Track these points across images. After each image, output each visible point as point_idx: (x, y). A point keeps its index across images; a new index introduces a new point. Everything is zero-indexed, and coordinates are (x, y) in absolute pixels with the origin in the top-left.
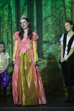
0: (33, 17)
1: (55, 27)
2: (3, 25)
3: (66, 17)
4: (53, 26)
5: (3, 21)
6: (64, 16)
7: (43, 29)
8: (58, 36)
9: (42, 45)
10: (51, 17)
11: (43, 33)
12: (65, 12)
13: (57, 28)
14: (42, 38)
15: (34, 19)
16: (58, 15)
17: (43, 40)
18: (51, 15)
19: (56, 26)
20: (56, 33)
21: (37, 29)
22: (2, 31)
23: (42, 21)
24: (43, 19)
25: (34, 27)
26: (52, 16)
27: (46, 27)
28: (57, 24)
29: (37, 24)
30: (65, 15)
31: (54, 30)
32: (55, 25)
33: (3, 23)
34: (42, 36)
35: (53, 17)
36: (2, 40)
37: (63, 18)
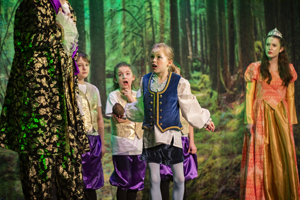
0: (82, 6)
1: (132, 40)
2: (6, 16)
3: (152, 19)
4: (126, 36)
5: (7, 5)
6: (149, 16)
7: (107, 42)
8: (138, 61)
9: (105, 81)
10: (121, 13)
11: (107, 50)
12: (150, 6)
13: (134, 42)
14: (104, 65)
15: (83, 13)
16: (136, 9)
17: (107, 68)
18: (121, 8)
19: (133, 37)
20: (134, 54)
21: (91, 39)
22: (5, 31)
23: (102, 19)
24: (105, 15)
25: (85, 32)
26: (124, 10)
27: (113, 37)
28: (136, 31)
29: (92, 27)
30: (151, 12)
31: (129, 46)
32: (131, 35)
33: (6, 10)
34: (104, 58)
35: (126, 13)
36: (4, 57)
37: (146, 20)
